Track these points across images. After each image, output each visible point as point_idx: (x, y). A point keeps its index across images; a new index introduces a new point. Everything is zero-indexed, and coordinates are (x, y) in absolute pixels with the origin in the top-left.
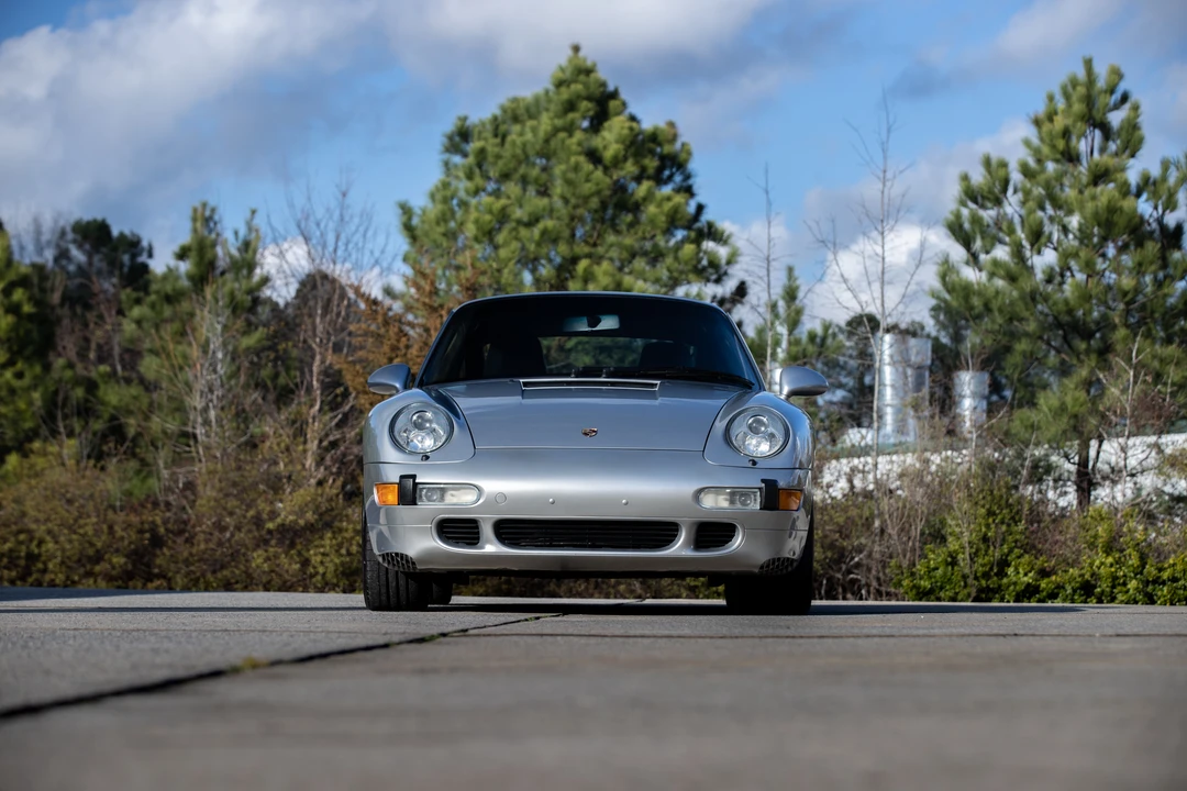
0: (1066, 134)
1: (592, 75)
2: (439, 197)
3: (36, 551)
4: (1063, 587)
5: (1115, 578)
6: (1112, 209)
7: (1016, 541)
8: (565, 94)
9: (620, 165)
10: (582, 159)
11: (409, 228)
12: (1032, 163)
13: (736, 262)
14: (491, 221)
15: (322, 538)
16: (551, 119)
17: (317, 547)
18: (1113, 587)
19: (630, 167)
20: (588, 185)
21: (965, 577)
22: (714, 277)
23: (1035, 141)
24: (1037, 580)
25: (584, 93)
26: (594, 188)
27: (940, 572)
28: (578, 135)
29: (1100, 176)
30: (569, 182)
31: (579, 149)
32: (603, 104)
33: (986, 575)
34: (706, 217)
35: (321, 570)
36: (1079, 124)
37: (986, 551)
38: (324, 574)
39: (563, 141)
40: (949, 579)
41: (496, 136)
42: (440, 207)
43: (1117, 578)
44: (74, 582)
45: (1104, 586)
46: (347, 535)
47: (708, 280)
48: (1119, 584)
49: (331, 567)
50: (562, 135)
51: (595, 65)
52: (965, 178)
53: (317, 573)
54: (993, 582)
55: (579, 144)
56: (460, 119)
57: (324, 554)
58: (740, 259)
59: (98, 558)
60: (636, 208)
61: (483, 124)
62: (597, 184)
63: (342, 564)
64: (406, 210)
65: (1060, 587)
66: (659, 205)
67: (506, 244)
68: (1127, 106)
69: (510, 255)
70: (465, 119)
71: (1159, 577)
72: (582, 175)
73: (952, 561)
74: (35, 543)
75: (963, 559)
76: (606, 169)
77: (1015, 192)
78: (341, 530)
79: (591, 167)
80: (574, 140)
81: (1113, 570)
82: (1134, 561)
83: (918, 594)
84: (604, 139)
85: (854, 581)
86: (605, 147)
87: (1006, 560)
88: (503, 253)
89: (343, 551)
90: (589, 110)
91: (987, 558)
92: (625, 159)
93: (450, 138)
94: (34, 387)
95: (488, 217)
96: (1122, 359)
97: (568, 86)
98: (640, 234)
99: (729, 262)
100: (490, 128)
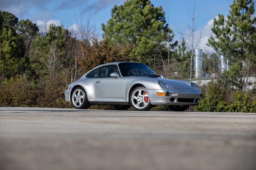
0: (236, 9)
2: (109, 23)
3: (12, 98)
4: (230, 108)
5: (240, 106)
6: (245, 26)
7: (220, 98)
9: (148, 15)
10: (139, 14)
11: (104, 29)
12: (231, 15)
16: (133, 6)
18: (240, 108)
19: (150, 16)
20: (140, 19)
21: (208, 106)
22: (169, 40)
23: (231, 11)
24: (224, 107)
27: (203, 104)
28: (139, 9)
29: (244, 18)
30: (136, 19)
31: (139, 12)
32: (145, 2)
33: (213, 105)
34: (168, 27)
36: (239, 7)
37: (213, 100)
39: (135, 10)
40: (205, 106)
42: (109, 25)
43: (241, 106)
44: (19, 105)
45: (238, 108)
47: (167, 41)
48: (242, 108)
52: (215, 19)
54: (214, 107)
55: (139, 11)
56: (115, 6)
58: (175, 36)
59: (25, 100)
60: (151, 25)
62: (142, 19)
64: (103, 25)
65: (229, 108)
66: (156, 24)
67: (123, 33)
68: (251, 3)
69: (123, 35)
70: (116, 6)
71: (250, 106)
72: (139, 17)
73: (205, 102)
74: (12, 96)
75: (208, 101)
76: (145, 16)
77: (225, 22)
79: (141, 16)
80: (137, 10)
81: (240, 104)
82: (245, 102)
83: (198, 109)
84: (145, 10)
86: (145, 12)
87: (218, 102)
90: (141, 4)
91: (213, 102)
92: (149, 14)
93: (113, 10)
94: (17, 63)
95: (118, 27)
96: (247, 59)
98: (152, 30)
99: (172, 37)
100: (121, 8)
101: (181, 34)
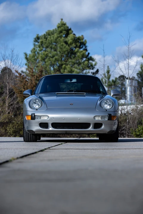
1: (65, 25)
2: (33, 51)
8: (60, 29)
9: (72, 45)
10: (64, 43)
11: (26, 58)
13: (96, 65)
14: (44, 57)
15: (9, 125)
16: (57, 35)
17: (8, 127)
19: (74, 45)
22: (92, 68)
25: (64, 29)
26: (66, 50)
27: (141, 131)
28: (63, 38)
30: (61, 48)
32: (68, 31)
34: (90, 55)
35: (9, 132)
38: (10, 133)
41: (45, 38)
42: (33, 54)
46: (15, 124)
47: (90, 69)
49: (12, 131)
50: (59, 38)
51: (66, 23)
53: (8, 132)
55: (63, 40)
57: (10, 128)
58: (97, 64)
60: (75, 54)
61: (42, 36)
62: (67, 49)
63: (14, 130)
64: (26, 54)
66: (80, 53)
67: (47, 61)
69: (48, 64)
70: (38, 35)
72: (64, 47)
76: (69, 46)
78: (13, 123)
79: (66, 45)
84: (68, 39)
85: (123, 133)
86: (68, 41)
88: (47, 63)
89: (14, 128)
90: (65, 33)
92: (73, 43)
93: (35, 39)
95: (44, 56)
97: (60, 28)
98: (76, 59)
99: (95, 65)
100: (44, 37)
101: (117, 62)
